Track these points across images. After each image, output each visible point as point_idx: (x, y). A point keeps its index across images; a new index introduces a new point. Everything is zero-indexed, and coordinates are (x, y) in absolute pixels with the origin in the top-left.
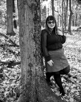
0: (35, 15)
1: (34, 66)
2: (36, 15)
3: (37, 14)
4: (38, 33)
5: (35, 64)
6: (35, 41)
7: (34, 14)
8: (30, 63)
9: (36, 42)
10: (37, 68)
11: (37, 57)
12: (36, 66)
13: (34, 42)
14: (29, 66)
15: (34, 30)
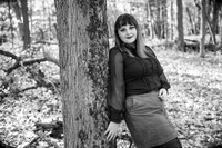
0: (92, 18)
1: (91, 137)
2: (94, 17)
3: (96, 15)
5: (94, 134)
6: (92, 78)
7: (88, 16)
8: (81, 131)
9: (95, 82)
10: (99, 143)
11: (99, 116)
12: (96, 138)
13: (91, 82)
14: (80, 136)
15: (89, 54)
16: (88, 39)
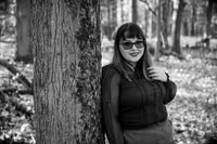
0: (83, 21)
2: (85, 21)
3: (88, 18)
4: (92, 77)
6: (81, 100)
7: (78, 18)
9: (85, 105)
13: (79, 105)
15: (78, 68)
16: (78, 49)
